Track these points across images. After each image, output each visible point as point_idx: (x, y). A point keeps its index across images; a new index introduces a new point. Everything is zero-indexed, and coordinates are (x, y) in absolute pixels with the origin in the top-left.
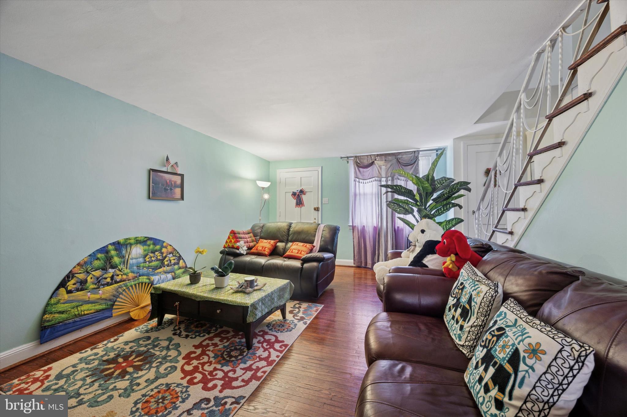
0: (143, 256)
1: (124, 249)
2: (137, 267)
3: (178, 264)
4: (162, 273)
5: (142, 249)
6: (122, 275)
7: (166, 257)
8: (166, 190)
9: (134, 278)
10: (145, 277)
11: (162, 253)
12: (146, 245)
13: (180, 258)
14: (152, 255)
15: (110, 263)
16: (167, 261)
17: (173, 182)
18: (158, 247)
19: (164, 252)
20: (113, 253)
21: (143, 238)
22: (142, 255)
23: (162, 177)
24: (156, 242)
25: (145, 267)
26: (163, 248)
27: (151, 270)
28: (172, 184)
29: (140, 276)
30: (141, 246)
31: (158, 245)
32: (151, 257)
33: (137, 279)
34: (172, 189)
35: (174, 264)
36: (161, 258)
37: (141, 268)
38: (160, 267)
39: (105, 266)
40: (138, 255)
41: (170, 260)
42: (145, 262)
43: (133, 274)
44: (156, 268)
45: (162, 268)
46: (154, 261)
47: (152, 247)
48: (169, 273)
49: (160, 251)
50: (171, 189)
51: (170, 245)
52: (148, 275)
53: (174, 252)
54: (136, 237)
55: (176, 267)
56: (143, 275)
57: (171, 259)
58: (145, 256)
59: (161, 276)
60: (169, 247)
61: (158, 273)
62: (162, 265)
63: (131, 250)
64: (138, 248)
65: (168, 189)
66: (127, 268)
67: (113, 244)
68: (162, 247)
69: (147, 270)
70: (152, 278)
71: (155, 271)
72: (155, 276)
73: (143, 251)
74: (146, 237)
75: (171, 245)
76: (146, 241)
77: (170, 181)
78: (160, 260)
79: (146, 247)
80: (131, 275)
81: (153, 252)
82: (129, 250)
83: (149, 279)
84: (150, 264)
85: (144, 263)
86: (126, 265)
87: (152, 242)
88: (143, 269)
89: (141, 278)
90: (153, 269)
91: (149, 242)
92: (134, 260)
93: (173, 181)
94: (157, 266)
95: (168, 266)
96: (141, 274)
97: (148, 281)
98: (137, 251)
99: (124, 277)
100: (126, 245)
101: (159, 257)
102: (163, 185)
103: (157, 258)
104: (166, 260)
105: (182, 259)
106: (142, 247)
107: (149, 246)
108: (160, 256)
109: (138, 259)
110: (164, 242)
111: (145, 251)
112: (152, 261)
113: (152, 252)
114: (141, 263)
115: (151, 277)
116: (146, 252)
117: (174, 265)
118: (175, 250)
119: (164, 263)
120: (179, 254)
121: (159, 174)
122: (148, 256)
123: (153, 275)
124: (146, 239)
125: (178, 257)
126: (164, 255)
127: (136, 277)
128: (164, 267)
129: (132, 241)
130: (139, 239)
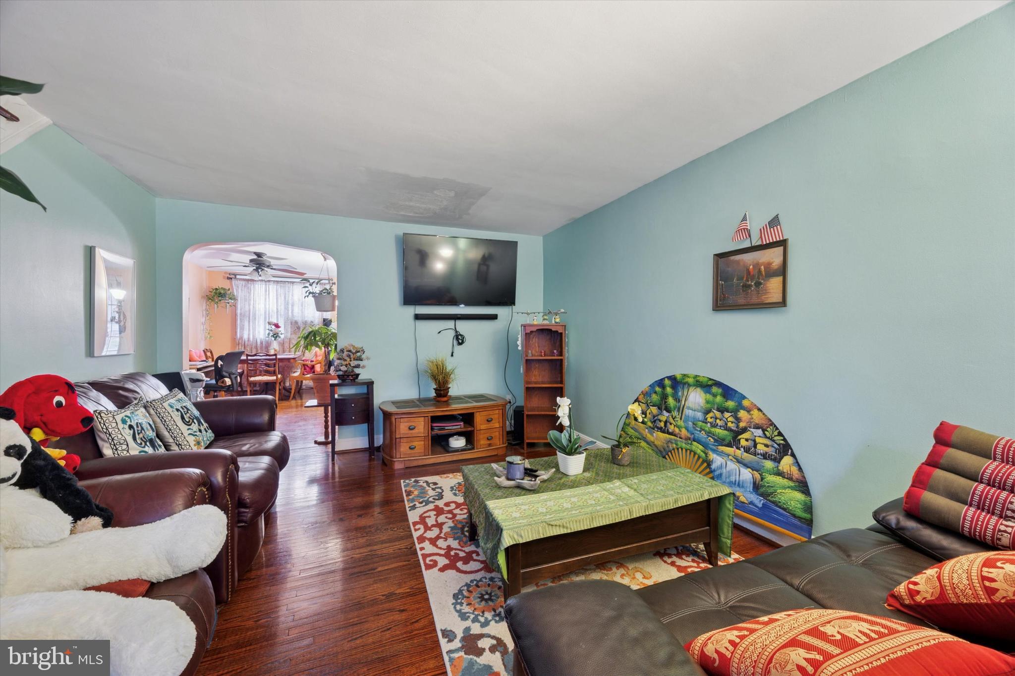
0: (703, 411)
1: (680, 390)
2: (694, 424)
3: (777, 460)
4: (730, 457)
5: (704, 398)
6: (675, 426)
7: (744, 430)
8: (746, 287)
9: (687, 439)
10: (701, 447)
11: (738, 420)
12: (710, 393)
13: (785, 449)
14: (718, 414)
15: (665, 402)
16: (747, 440)
17: (762, 267)
18: (731, 404)
19: (743, 419)
20: (669, 390)
21: (706, 379)
22: (702, 407)
23: (738, 262)
24: (728, 392)
25: (704, 430)
26: (741, 409)
27: (712, 440)
28: (760, 271)
29: (694, 440)
30: (702, 392)
31: (732, 400)
32: (716, 418)
33: (690, 442)
34: (760, 284)
35: (765, 456)
36: (734, 428)
37: (697, 429)
38: (729, 445)
39: (661, 405)
40: (697, 407)
41: (754, 441)
42: (705, 421)
43: (686, 431)
44: (720, 442)
45: (732, 447)
46: (721, 426)
47: (719, 399)
48: (746, 466)
49: (735, 412)
50: (758, 284)
51: (759, 410)
52: (705, 445)
53: (768, 426)
54: (696, 376)
55: (769, 464)
56: (699, 442)
57: (758, 440)
58: (708, 412)
59: (729, 463)
60: (755, 412)
61: (722, 452)
62: (734, 442)
63: (689, 394)
64: (698, 394)
65: (750, 286)
66: (681, 419)
67: (669, 378)
68: (740, 407)
69: (706, 436)
70: (712, 456)
71: (719, 447)
72: (718, 454)
73: (704, 401)
74: (711, 379)
75: (761, 411)
76: (711, 386)
77: (757, 265)
78: (729, 430)
79: (709, 397)
80: (684, 432)
81: (722, 410)
82: (685, 393)
83: (706, 454)
84: (713, 430)
85: (703, 422)
86: (680, 414)
87: (720, 391)
88: (700, 431)
89: (695, 443)
90: (716, 441)
91: (715, 389)
92: (690, 411)
93: (763, 264)
94: (723, 440)
95: (747, 450)
96: (696, 437)
97: (703, 455)
98: (696, 399)
99: (677, 430)
100: (685, 384)
101: (730, 424)
102: (740, 278)
103: (726, 424)
104: (745, 436)
105: (793, 455)
106: (703, 394)
107: (715, 396)
108: (732, 423)
109: (696, 412)
110: (744, 398)
111: (708, 402)
112: (714, 426)
113: (718, 410)
114: (699, 421)
115: (710, 453)
116: (709, 406)
117: (765, 458)
118: (772, 424)
119: (739, 440)
120: (785, 440)
121: (732, 258)
122: (711, 415)
123: (714, 451)
124: (710, 383)
125: (779, 445)
126: (742, 425)
127: (690, 439)
128: (738, 448)
129: (691, 380)
130: (701, 379)
